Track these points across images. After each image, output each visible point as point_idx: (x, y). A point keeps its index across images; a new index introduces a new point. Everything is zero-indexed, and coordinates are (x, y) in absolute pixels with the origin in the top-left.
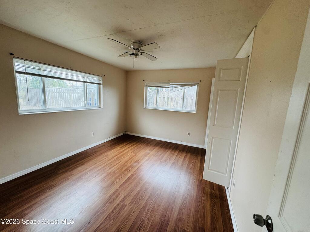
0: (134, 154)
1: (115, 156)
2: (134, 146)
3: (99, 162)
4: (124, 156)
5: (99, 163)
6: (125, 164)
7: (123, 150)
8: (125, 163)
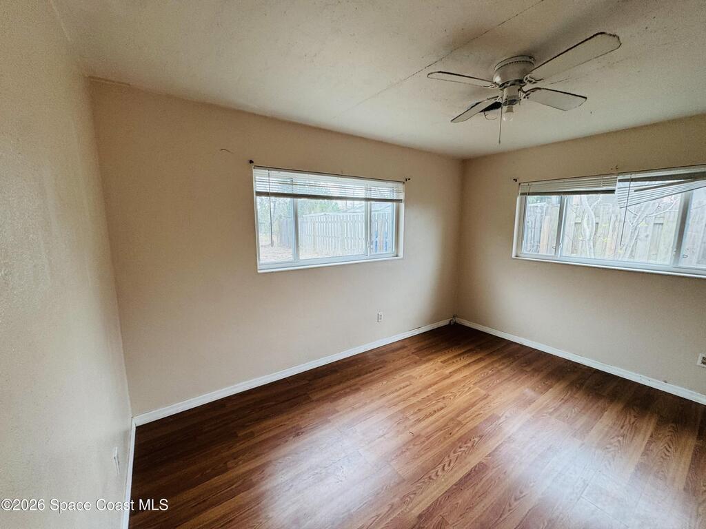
0: (483, 392)
1: (430, 386)
2: (483, 364)
3: (393, 392)
4: (454, 390)
5: (392, 396)
6: (459, 419)
7: (450, 370)
8: (458, 416)
